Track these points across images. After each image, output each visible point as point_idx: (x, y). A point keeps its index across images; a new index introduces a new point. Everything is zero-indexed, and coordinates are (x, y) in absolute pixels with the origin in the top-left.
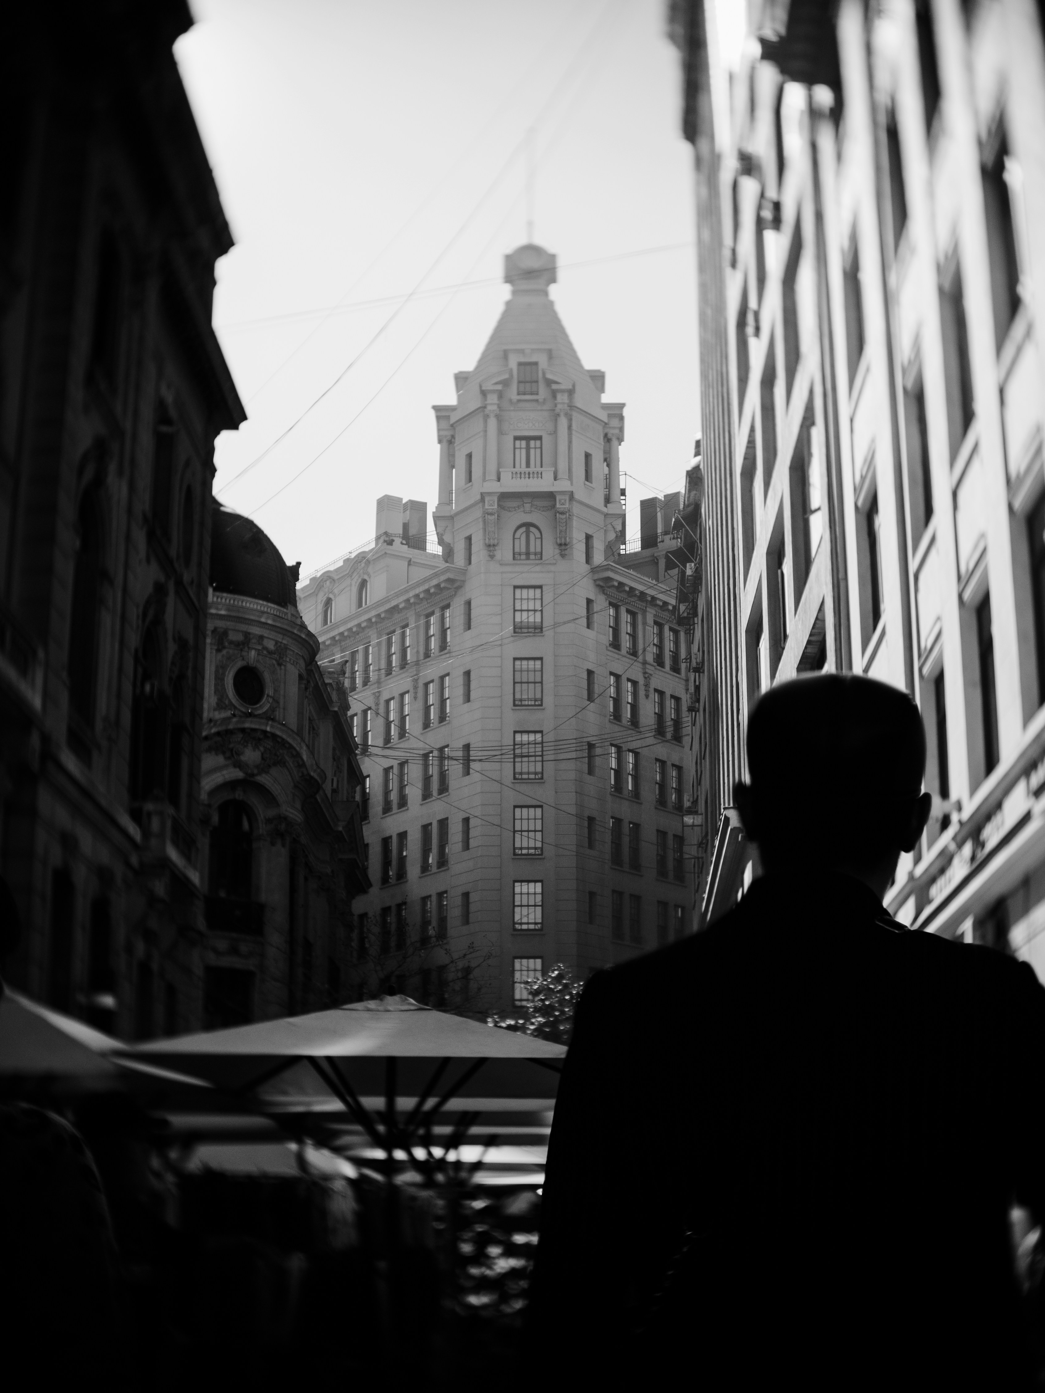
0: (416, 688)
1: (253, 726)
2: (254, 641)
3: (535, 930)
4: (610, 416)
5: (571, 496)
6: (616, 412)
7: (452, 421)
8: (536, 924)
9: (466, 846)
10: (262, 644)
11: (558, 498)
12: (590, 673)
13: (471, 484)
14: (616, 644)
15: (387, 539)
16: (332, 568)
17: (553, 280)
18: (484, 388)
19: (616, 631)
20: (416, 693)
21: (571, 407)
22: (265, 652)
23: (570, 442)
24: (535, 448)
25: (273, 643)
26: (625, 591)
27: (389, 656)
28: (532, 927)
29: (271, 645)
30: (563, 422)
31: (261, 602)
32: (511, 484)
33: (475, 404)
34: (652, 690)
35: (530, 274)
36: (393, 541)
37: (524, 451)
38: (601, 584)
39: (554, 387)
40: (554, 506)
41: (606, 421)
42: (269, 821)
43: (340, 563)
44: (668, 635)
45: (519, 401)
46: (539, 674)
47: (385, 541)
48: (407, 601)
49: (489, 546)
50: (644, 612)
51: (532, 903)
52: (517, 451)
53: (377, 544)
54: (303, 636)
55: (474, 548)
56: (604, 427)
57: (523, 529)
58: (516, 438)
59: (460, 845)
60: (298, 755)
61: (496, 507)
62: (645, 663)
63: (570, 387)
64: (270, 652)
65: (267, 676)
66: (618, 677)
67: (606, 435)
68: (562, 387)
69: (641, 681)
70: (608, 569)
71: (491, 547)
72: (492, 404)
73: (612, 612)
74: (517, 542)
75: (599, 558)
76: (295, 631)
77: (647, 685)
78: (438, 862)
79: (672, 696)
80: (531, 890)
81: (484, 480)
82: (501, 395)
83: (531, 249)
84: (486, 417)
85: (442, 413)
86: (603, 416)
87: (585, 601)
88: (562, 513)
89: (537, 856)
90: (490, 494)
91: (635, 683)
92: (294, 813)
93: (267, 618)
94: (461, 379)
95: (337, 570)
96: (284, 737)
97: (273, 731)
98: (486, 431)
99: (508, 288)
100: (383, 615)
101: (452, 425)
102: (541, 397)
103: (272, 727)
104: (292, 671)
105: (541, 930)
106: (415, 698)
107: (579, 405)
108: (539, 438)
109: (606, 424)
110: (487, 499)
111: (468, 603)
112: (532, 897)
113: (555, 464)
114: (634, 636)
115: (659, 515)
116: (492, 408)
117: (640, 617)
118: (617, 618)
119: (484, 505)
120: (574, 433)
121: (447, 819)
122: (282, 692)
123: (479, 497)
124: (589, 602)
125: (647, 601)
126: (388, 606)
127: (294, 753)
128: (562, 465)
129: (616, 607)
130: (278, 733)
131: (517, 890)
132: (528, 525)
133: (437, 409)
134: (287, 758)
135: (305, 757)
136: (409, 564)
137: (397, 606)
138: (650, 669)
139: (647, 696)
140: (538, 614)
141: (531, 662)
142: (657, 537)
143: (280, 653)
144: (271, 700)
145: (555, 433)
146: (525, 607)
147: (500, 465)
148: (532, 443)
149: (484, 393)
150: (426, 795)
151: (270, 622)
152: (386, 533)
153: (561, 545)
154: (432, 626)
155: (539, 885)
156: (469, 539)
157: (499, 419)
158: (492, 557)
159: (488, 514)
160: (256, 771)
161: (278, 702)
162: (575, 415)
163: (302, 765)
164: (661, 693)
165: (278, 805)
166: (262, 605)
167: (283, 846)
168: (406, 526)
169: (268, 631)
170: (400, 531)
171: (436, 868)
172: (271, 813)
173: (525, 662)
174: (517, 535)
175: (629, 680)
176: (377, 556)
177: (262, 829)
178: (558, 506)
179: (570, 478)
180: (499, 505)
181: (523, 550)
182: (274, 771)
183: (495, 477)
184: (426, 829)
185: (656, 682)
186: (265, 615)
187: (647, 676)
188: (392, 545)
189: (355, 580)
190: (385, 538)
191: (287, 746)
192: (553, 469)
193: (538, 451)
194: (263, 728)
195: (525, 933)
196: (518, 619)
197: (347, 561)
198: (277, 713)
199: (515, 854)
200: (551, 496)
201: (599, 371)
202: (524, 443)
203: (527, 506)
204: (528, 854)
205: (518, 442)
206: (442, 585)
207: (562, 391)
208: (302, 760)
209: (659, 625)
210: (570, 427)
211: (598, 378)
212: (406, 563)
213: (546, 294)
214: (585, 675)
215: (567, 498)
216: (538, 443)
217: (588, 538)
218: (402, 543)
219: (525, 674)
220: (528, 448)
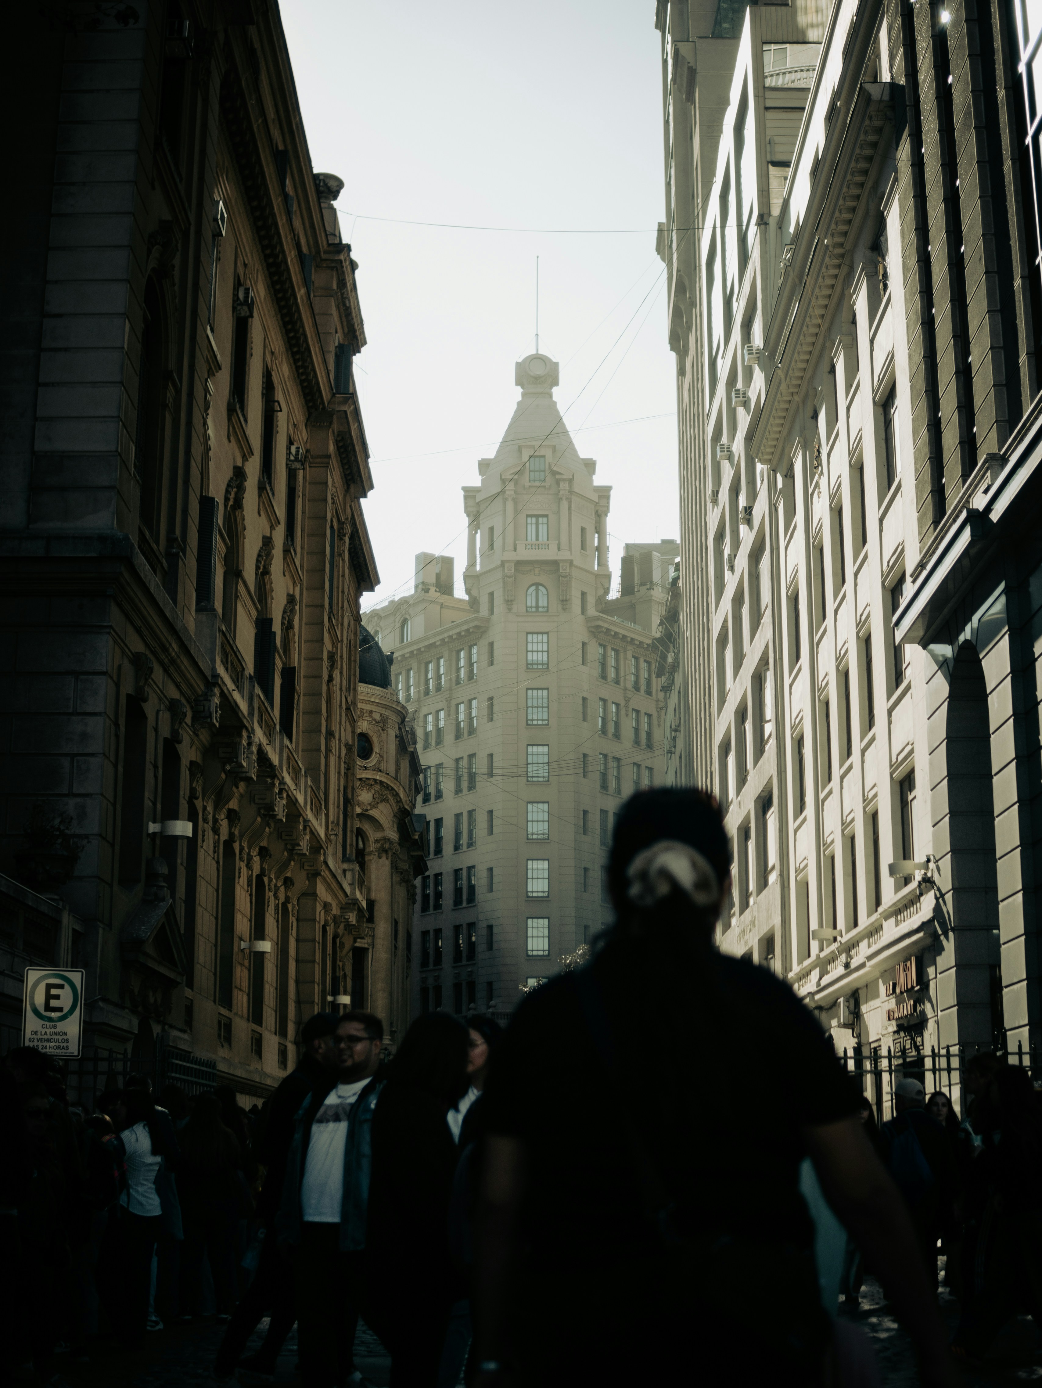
0: (449, 707)
1: (368, 777)
2: (365, 715)
3: (543, 897)
4: (600, 497)
5: (571, 563)
6: (604, 493)
7: (478, 500)
8: (543, 892)
9: (491, 832)
10: (372, 717)
11: (561, 564)
12: (584, 699)
13: (493, 551)
14: (604, 676)
15: (424, 588)
16: (378, 607)
17: (556, 383)
18: (503, 478)
19: (603, 665)
20: (449, 711)
21: (571, 492)
22: (374, 722)
23: (570, 520)
24: (543, 524)
25: (379, 715)
26: (611, 635)
27: (427, 681)
28: (541, 894)
29: (377, 717)
30: (565, 504)
31: (370, 686)
32: (524, 554)
33: (497, 488)
34: (630, 710)
35: (537, 380)
36: (429, 589)
37: (534, 527)
38: (593, 630)
39: (558, 477)
40: (558, 570)
41: (597, 501)
42: (377, 841)
43: (386, 603)
44: (644, 666)
45: (530, 487)
46: (546, 700)
47: (423, 589)
48: (443, 640)
49: (508, 601)
50: (625, 651)
51: (541, 876)
52: (529, 527)
53: (416, 591)
54: (399, 709)
55: (496, 603)
56: (595, 506)
57: (534, 588)
58: (528, 516)
59: (486, 831)
60: (397, 794)
61: (513, 571)
62: (625, 689)
63: (571, 477)
64: (377, 722)
65: (375, 740)
66: (604, 701)
67: (597, 512)
68: (564, 477)
69: (623, 703)
70: (598, 619)
71: (509, 602)
72: (509, 490)
73: (601, 651)
74: (529, 598)
75: (592, 611)
76: (394, 706)
77: (627, 706)
78: (468, 843)
79: (646, 714)
80: (540, 866)
81: (504, 550)
82: (516, 483)
83: (538, 358)
84: (505, 500)
85: (469, 493)
86: (595, 497)
87: (581, 643)
88: (564, 577)
89: (545, 841)
90: (508, 561)
91: (617, 705)
92: (393, 835)
93: (376, 698)
94: (484, 466)
95: (383, 609)
96: (389, 783)
97: (381, 779)
98: (505, 510)
99: (519, 390)
100: (422, 650)
101: (477, 503)
102: (547, 484)
103: (380, 776)
104: (392, 733)
105: (548, 897)
106: (449, 715)
107: (576, 490)
108: (546, 516)
109: (597, 503)
110: (506, 565)
111: (491, 645)
112: (540, 872)
113: (558, 538)
114: (617, 669)
115: (635, 568)
116: (510, 492)
117: (622, 655)
118: (604, 656)
119: (504, 570)
120: (573, 512)
121: (475, 810)
122: (385, 750)
123: (499, 563)
124: (584, 644)
125: (627, 642)
126: (426, 643)
127: (394, 793)
128: (564, 539)
129: (604, 647)
130: (385, 780)
131: (530, 866)
132: (537, 584)
133: (465, 489)
134: (389, 796)
135: (402, 796)
136: (441, 607)
137: (435, 643)
138: (629, 694)
139: (627, 715)
140: (545, 654)
141: (540, 692)
142: (634, 587)
143: (383, 723)
144: (378, 756)
145: (558, 512)
146: (535, 649)
147: (516, 539)
148: (540, 520)
149: (503, 481)
150: (458, 791)
151: (377, 701)
152: (423, 583)
153: (562, 601)
154: (462, 660)
155: (546, 863)
156: (491, 595)
157: (515, 502)
158: (510, 610)
159: (508, 577)
160: (369, 808)
161: (382, 757)
162: (574, 498)
163: (399, 801)
164: (637, 712)
165: (383, 830)
166: (371, 689)
167: (387, 859)
168: (438, 576)
169: (375, 707)
170: (434, 581)
171: (466, 847)
172: (379, 835)
173: (535, 692)
174: (529, 592)
175: (613, 703)
176: (417, 601)
177: (372, 847)
178: (561, 571)
179: (570, 549)
180: (516, 570)
181: (534, 604)
182: (381, 806)
183: (512, 548)
184: (458, 816)
185: (633, 704)
186: (374, 696)
187: (627, 700)
188: (428, 592)
189: (399, 618)
190: (423, 587)
191: (390, 788)
192: (557, 542)
193: (545, 526)
194: (374, 777)
195: (535, 899)
196: (530, 658)
197: (392, 602)
198: (382, 764)
199: (528, 839)
200: (555, 563)
201: (591, 459)
202: (534, 520)
203: (537, 570)
204: (538, 839)
205: (529, 519)
206: (471, 630)
207: (564, 480)
208: (400, 798)
209: (637, 659)
210: (570, 508)
211: (590, 465)
212: (439, 607)
213: (550, 396)
214: (581, 702)
215: (568, 564)
216: (545, 519)
217: (583, 594)
218: (436, 591)
219: (535, 701)
220: (537, 524)
